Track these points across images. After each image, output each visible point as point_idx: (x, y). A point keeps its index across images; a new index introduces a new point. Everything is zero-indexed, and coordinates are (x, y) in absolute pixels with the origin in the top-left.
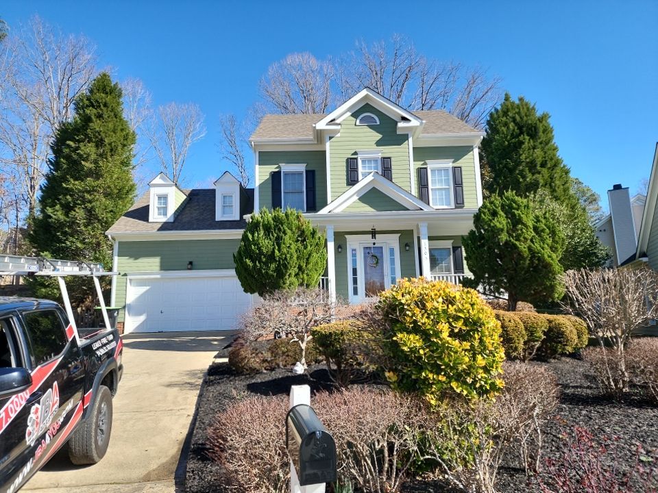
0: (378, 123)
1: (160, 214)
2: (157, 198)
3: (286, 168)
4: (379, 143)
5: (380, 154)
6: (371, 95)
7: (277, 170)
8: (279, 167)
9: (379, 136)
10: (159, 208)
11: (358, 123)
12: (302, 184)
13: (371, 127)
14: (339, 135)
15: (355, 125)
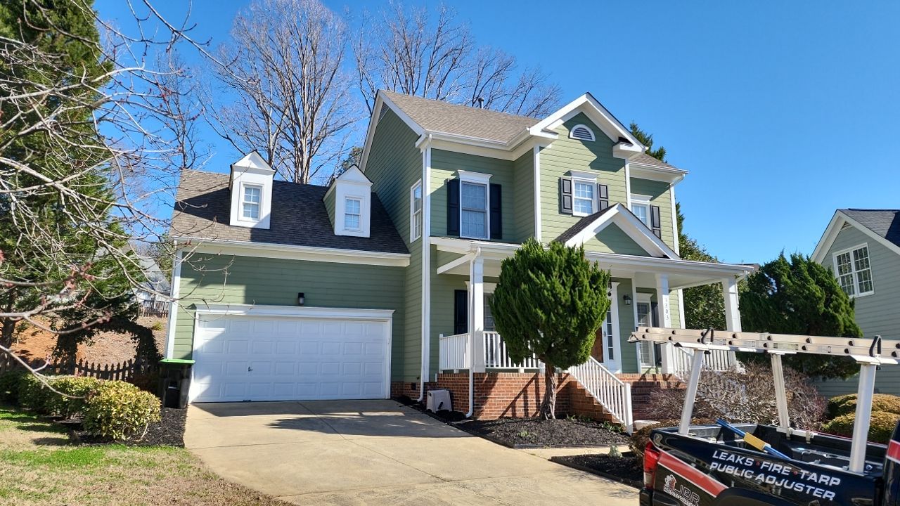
0: (594, 139)
1: (246, 214)
2: (243, 189)
3: (466, 176)
4: (594, 165)
5: (595, 179)
6: (591, 103)
7: (453, 177)
8: (457, 174)
9: (593, 157)
10: (245, 205)
11: (571, 136)
12: (485, 201)
13: (584, 143)
14: (550, 146)
15: (569, 137)
